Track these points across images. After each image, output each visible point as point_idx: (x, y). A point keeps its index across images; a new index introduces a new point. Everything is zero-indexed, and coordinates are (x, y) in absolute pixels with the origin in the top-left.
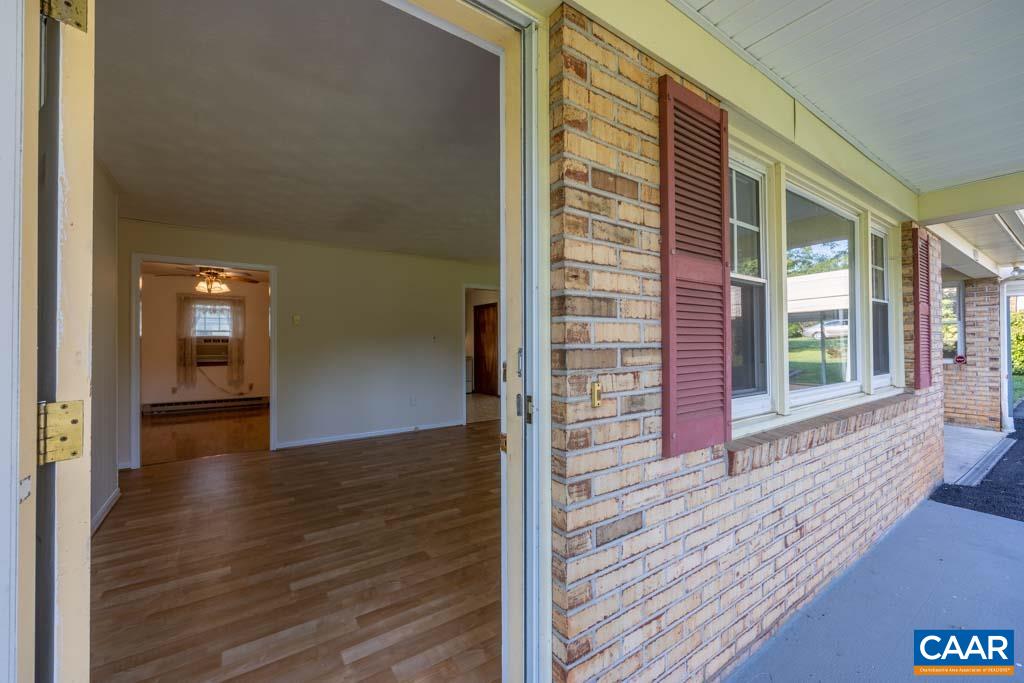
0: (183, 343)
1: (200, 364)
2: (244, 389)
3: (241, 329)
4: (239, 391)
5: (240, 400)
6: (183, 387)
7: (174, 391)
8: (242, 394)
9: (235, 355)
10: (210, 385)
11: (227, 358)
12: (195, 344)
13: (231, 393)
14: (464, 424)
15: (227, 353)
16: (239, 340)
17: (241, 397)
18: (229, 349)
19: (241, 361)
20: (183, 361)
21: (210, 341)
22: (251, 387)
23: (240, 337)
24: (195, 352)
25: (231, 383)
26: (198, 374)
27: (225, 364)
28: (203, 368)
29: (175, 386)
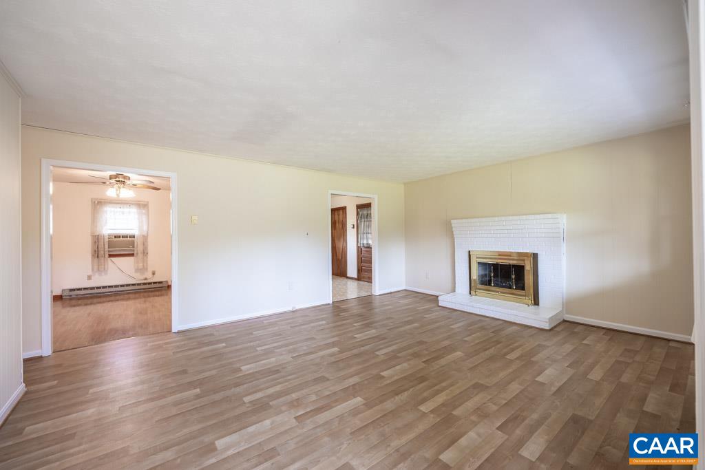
0: (97, 239)
1: (111, 256)
2: (148, 275)
3: (145, 228)
4: (144, 277)
5: (145, 284)
6: (97, 274)
7: (89, 278)
8: (146, 279)
9: (140, 248)
10: (120, 272)
11: (134, 250)
12: (107, 239)
13: (138, 278)
14: (331, 302)
15: (134, 247)
16: (143, 236)
17: (145, 281)
18: (136, 244)
19: (145, 253)
20: (96, 254)
21: (119, 237)
22: (154, 274)
23: (145, 234)
24: (107, 246)
25: (137, 270)
26: (110, 262)
27: (132, 255)
28: (112, 258)
29: (90, 273)
